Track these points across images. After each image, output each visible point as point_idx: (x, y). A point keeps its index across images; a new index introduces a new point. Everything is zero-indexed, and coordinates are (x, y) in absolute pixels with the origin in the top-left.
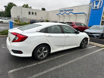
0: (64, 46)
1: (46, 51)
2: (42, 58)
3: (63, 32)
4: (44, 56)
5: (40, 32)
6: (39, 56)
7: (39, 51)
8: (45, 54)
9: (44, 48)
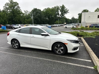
0: (31, 44)
1: (17, 44)
2: (15, 47)
4: (16, 47)
6: (14, 46)
7: (13, 42)
8: (17, 46)
9: (16, 41)
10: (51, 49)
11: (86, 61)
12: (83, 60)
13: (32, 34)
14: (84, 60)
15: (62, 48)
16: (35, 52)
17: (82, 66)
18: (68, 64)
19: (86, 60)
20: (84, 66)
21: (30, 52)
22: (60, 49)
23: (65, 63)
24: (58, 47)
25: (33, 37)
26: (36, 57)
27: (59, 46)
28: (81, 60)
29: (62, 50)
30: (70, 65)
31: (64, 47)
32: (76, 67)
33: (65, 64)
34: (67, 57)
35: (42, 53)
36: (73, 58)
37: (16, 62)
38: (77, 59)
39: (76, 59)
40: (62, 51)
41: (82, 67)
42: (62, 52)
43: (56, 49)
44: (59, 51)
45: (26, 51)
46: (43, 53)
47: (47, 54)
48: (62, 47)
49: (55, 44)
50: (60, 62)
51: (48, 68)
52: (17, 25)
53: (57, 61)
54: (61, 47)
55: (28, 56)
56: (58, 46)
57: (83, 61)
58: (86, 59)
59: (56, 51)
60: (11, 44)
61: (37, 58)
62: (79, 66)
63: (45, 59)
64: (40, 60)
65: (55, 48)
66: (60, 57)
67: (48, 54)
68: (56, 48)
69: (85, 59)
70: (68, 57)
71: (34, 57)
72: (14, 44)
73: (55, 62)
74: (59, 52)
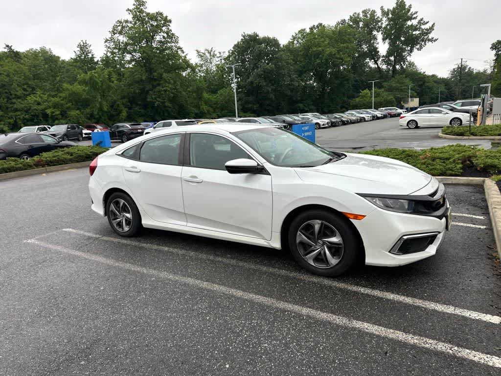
0: (186, 216)
2: (120, 230)
3: (184, 161)
4: (126, 229)
5: (123, 155)
6: (115, 223)
7: (112, 207)
8: (128, 222)
9: (122, 202)
10: (276, 244)
11: (465, 319)
12: (450, 310)
13: (189, 165)
14: (459, 311)
15: (334, 239)
16: (204, 256)
17: (430, 344)
18: (354, 329)
19: (467, 313)
20: (442, 347)
21: (181, 252)
22: (324, 243)
23: (339, 320)
24: (313, 233)
25: (193, 181)
26: (198, 282)
27: (317, 227)
28: (440, 308)
29: (335, 249)
30: (361, 333)
31: (342, 236)
32: (394, 350)
33: (338, 326)
34: (362, 290)
35: (233, 262)
36: (391, 296)
37: (102, 297)
38: (418, 302)
39: (408, 300)
40: (333, 255)
41: (427, 351)
42: (334, 261)
43: (302, 243)
44: (320, 253)
45: (166, 249)
46: (241, 264)
47: (258, 266)
48: (333, 234)
49: (298, 219)
50: (312, 312)
51: (240, 339)
52: (165, 125)
53: (296, 308)
54: (326, 232)
55: (164, 275)
56: (311, 227)
57: (450, 316)
58: (469, 309)
59: (301, 252)
60: (106, 214)
61: (205, 285)
62: (412, 342)
63: (239, 293)
64: (212, 295)
65: (298, 241)
66: (322, 287)
67: (264, 269)
68: (301, 237)
69: (463, 307)
70: (368, 291)
71: (191, 281)
72: (115, 214)
73: (284, 311)
74: (320, 258)
